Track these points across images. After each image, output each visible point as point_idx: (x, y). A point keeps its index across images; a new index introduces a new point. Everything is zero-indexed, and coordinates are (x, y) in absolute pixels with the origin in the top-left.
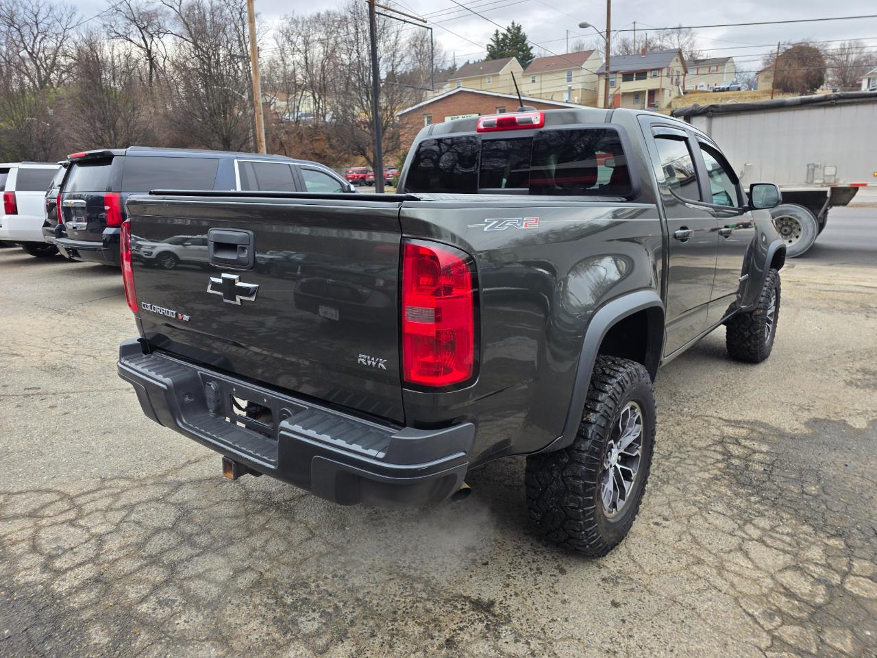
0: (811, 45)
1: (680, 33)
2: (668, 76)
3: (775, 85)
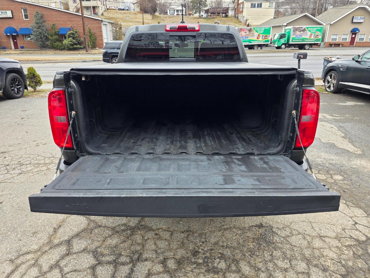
2: (99, 1)
3: (141, 10)
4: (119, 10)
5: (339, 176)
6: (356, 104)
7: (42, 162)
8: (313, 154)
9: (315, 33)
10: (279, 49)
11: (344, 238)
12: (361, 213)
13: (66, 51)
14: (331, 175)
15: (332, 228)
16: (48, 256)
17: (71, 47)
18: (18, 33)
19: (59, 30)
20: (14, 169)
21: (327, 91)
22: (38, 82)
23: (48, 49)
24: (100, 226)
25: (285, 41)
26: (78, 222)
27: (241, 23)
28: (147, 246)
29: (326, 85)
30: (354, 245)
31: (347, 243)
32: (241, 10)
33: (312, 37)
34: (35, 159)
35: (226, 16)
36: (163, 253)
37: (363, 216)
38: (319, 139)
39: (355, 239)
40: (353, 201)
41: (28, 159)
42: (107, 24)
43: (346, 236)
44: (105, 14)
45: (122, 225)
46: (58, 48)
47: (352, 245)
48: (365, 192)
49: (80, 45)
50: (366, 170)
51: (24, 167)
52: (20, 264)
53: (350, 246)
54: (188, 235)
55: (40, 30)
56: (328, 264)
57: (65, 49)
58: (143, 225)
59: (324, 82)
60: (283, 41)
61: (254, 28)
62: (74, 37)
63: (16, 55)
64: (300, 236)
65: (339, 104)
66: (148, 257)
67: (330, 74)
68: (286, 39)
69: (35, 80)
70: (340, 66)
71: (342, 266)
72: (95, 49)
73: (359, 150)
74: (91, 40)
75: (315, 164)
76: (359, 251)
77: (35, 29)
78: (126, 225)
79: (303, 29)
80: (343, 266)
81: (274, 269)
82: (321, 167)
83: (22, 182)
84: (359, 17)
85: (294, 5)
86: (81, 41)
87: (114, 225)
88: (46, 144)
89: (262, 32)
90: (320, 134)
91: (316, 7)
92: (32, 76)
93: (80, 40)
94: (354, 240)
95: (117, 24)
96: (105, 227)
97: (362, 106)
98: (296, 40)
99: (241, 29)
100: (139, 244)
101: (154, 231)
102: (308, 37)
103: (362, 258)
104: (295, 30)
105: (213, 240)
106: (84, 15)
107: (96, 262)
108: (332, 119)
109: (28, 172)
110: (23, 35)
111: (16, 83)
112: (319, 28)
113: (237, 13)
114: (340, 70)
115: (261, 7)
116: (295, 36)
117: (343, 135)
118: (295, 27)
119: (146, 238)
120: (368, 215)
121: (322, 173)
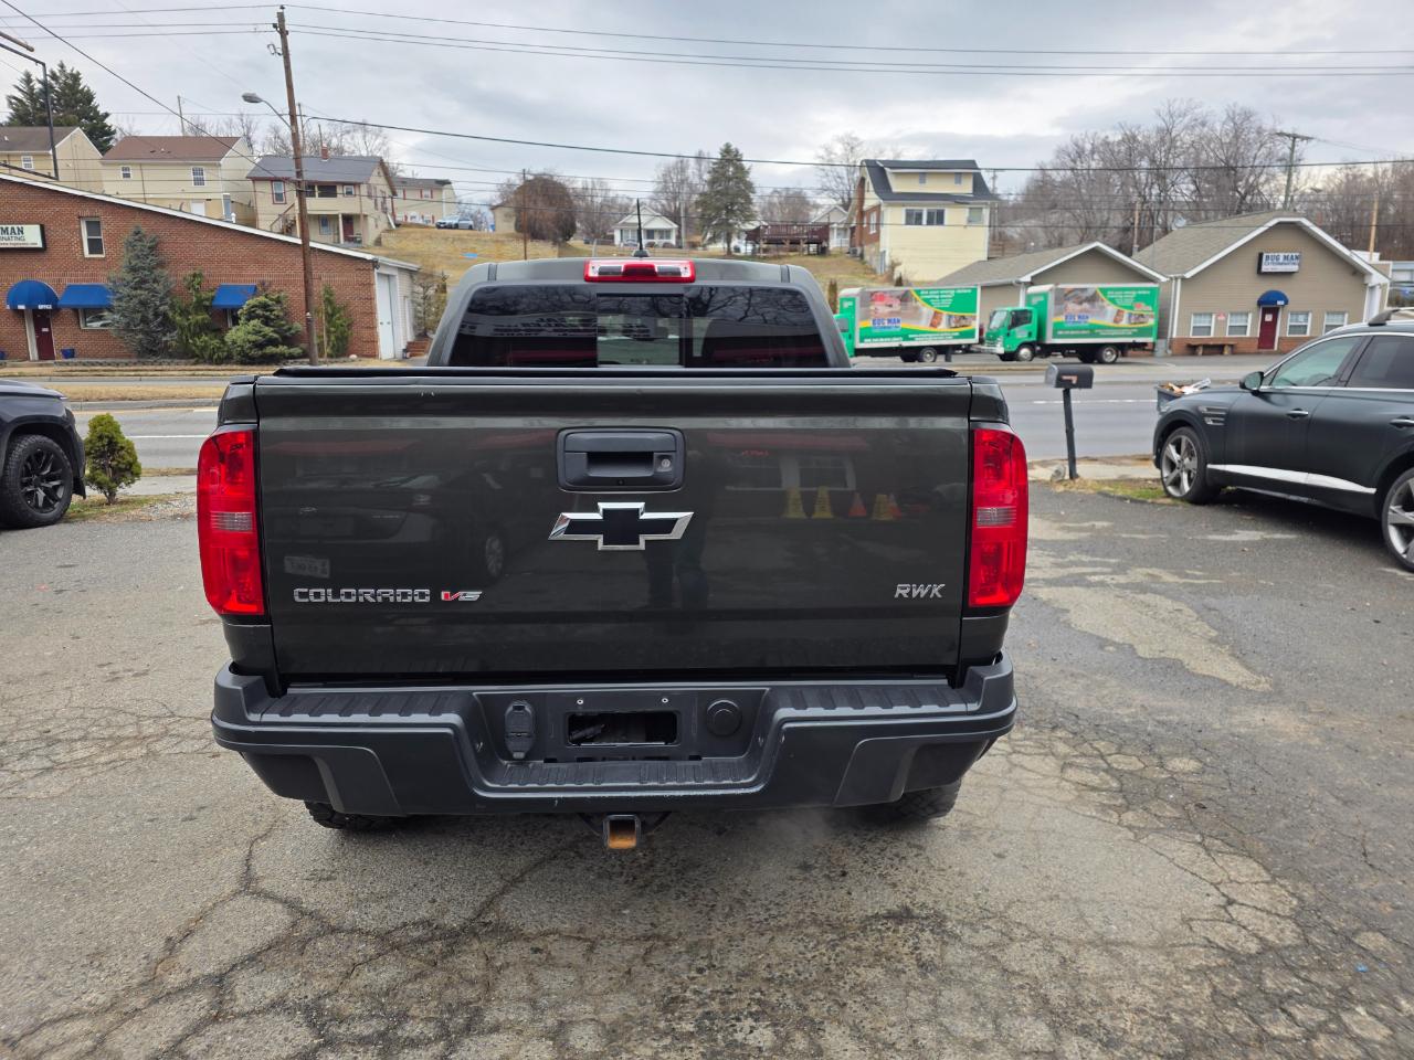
0: (555, 179)
1: (366, 131)
2: (369, 196)
3: (519, 227)
4: (439, 227)
5: (1185, 760)
6: (1268, 537)
7: (130, 731)
8: (1105, 692)
9: (1131, 308)
10: (1012, 360)
11: (1185, 945)
12: (1250, 872)
13: (235, 367)
14: (1161, 758)
15: (1147, 916)
16: (142, 1025)
17: (255, 353)
18: (59, 303)
19: (213, 294)
20: (24, 755)
21: (1169, 495)
22: (126, 470)
23: (169, 361)
24: (333, 930)
25: (1030, 334)
26: (257, 918)
27: (873, 276)
28: (501, 989)
29: (1165, 474)
30: (1219, 966)
31: (1195, 963)
32: (873, 231)
33: (1124, 323)
34: (103, 723)
35: (823, 252)
36: (556, 1006)
37: (1257, 879)
38: (1131, 646)
39: (1223, 949)
40: (1226, 835)
41: (78, 723)
42: (395, 273)
43: (1191, 942)
44: (389, 240)
45: (414, 924)
46: (206, 357)
47: (1209, 968)
48: (1273, 809)
49: (291, 345)
50: (1281, 741)
51: (58, 748)
52: (42, 1053)
53: (1203, 971)
54: (648, 952)
55: (143, 294)
56: (1122, 1026)
57: (232, 358)
58: (491, 922)
59: (1158, 464)
60: (1022, 333)
61: (918, 292)
62: (267, 318)
63: (42, 381)
64: (1036, 944)
65: (1211, 537)
66: (501, 1020)
67: (1173, 437)
68: (1033, 326)
69: (114, 463)
70: (1204, 409)
71: (1171, 1031)
72: (345, 359)
73: (1263, 679)
74: (333, 329)
75: (1109, 727)
76: (1233, 983)
77: (126, 291)
78: (430, 925)
79: (1089, 293)
80: (1174, 1030)
81: (940, 1042)
82: (1128, 735)
83: (53, 798)
84: (1282, 255)
85: (1054, 217)
86: (293, 331)
87: (385, 926)
88: (145, 673)
89: (947, 303)
90: (1135, 633)
91: (1133, 224)
92: (103, 446)
93: (290, 329)
94: (1221, 952)
95: (431, 276)
96: (353, 931)
97: (1288, 543)
98: (1067, 332)
99: (872, 294)
100: (472, 983)
101: (527, 940)
102: (1108, 321)
103: (1240, 1004)
104: (1061, 297)
105: (735, 962)
106: (312, 244)
107: (316, 1041)
108: (1181, 585)
109: (77, 764)
110: (76, 310)
111: (43, 469)
112: (1144, 292)
113: (857, 242)
114: (1204, 423)
115: (940, 221)
116: (1062, 318)
117: (1214, 633)
118: (1060, 286)
119: (499, 964)
120: (1274, 877)
121: (1129, 751)
